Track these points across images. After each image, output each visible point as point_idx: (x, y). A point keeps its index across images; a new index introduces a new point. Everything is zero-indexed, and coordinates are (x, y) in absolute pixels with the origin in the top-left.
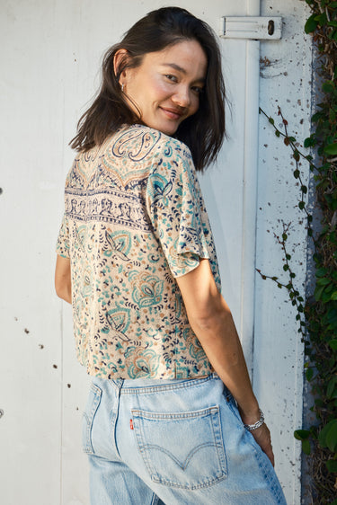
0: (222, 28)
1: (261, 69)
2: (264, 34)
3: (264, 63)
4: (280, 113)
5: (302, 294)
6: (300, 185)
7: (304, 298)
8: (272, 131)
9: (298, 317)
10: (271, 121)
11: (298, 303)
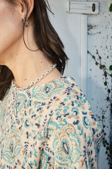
0: (68, 7)
1: (88, 30)
2: (90, 11)
3: (90, 27)
4: (97, 53)
5: (108, 141)
6: (107, 89)
7: (109, 143)
8: (94, 62)
9: (107, 153)
10: (94, 57)
11: (107, 146)
